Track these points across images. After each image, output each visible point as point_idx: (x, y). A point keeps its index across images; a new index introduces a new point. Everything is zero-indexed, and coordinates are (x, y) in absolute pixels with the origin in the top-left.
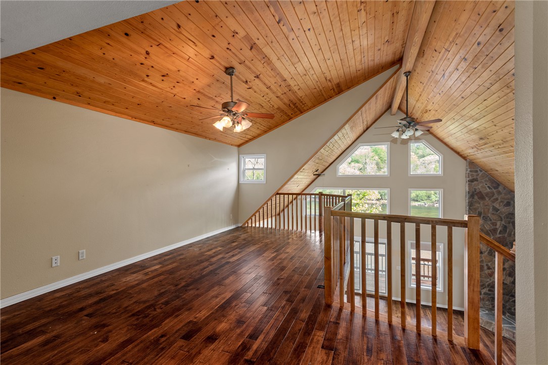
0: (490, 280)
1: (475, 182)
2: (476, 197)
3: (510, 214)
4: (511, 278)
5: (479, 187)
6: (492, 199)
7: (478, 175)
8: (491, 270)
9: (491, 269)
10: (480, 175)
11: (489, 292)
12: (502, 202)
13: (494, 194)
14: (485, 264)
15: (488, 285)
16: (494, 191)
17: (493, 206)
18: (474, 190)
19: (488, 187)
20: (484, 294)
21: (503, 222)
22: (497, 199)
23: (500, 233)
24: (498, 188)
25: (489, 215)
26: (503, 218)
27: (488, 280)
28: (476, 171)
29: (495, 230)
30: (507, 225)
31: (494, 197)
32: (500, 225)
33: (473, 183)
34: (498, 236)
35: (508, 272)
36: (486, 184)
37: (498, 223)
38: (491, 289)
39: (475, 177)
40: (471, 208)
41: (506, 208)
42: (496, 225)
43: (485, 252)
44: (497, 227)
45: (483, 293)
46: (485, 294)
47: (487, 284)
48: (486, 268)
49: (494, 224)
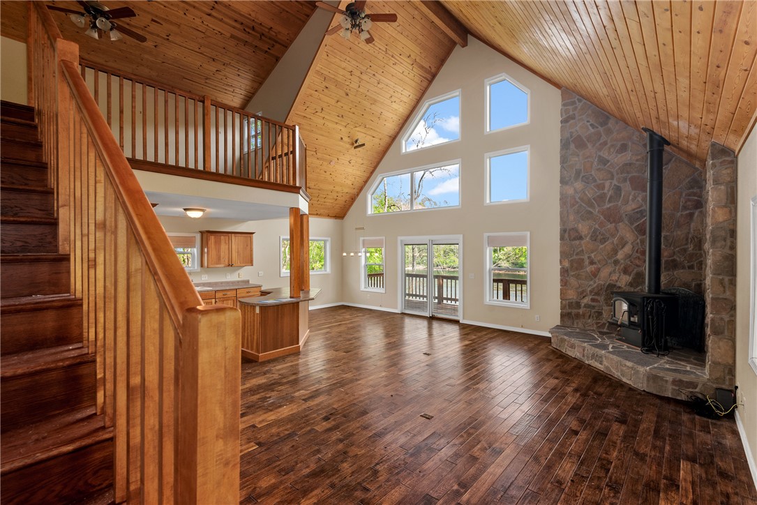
0: (595, 282)
1: (572, 121)
2: (572, 146)
3: (626, 164)
4: (627, 276)
5: (577, 128)
6: (597, 144)
7: (576, 108)
8: (595, 266)
9: (595, 263)
10: (579, 108)
11: (594, 304)
12: (612, 146)
13: (601, 136)
14: (586, 257)
15: (591, 292)
16: (601, 129)
17: (600, 156)
18: (569, 135)
19: (591, 125)
20: (585, 306)
21: (615, 182)
22: (605, 143)
23: (610, 201)
24: (607, 124)
25: (593, 173)
26: (615, 174)
27: (592, 283)
28: (574, 103)
29: (601, 198)
30: (621, 185)
31: (601, 141)
32: (610, 186)
33: (568, 124)
34: (608, 206)
35: (622, 266)
36: (588, 122)
37: (607, 184)
38: (596, 297)
39: (571, 113)
40: (565, 165)
41: (620, 156)
42: (603, 188)
43: (586, 237)
44: (606, 191)
45: (583, 305)
46: (587, 306)
47: (589, 289)
48: (587, 262)
49: (601, 187)
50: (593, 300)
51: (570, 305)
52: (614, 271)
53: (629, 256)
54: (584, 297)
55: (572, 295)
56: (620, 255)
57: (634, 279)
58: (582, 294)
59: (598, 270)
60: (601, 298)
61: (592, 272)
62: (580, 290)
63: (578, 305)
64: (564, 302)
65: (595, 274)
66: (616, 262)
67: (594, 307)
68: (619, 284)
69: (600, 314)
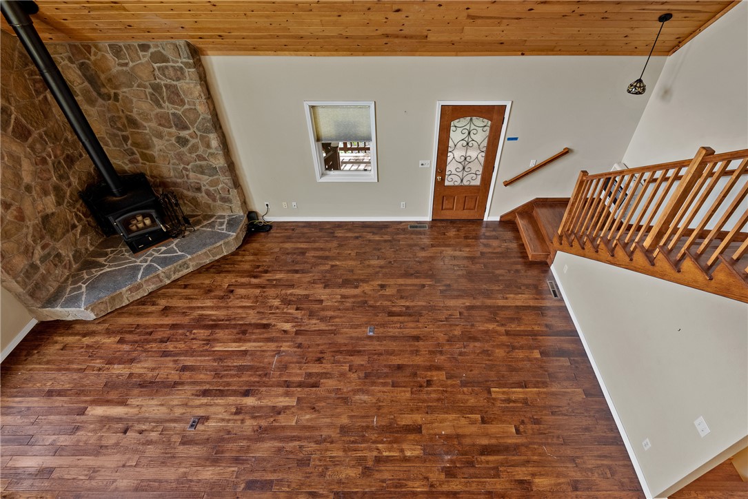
0: (28, 227)
4: (49, 197)
8: (13, 208)
11: (47, 251)
15: (34, 241)
27: (25, 230)
35: (38, 189)
38: (43, 242)
45: (38, 262)
46: (43, 260)
47: (30, 240)
50: (43, 248)
51: (28, 275)
52: (34, 200)
53: (35, 174)
54: (33, 253)
55: (20, 263)
56: (27, 178)
57: (56, 195)
58: (28, 252)
59: (20, 210)
60: (47, 239)
61: (16, 217)
62: (22, 248)
63: (34, 267)
64: (19, 279)
65: (21, 217)
66: (28, 188)
67: (49, 254)
68: (49, 211)
69: (58, 255)
